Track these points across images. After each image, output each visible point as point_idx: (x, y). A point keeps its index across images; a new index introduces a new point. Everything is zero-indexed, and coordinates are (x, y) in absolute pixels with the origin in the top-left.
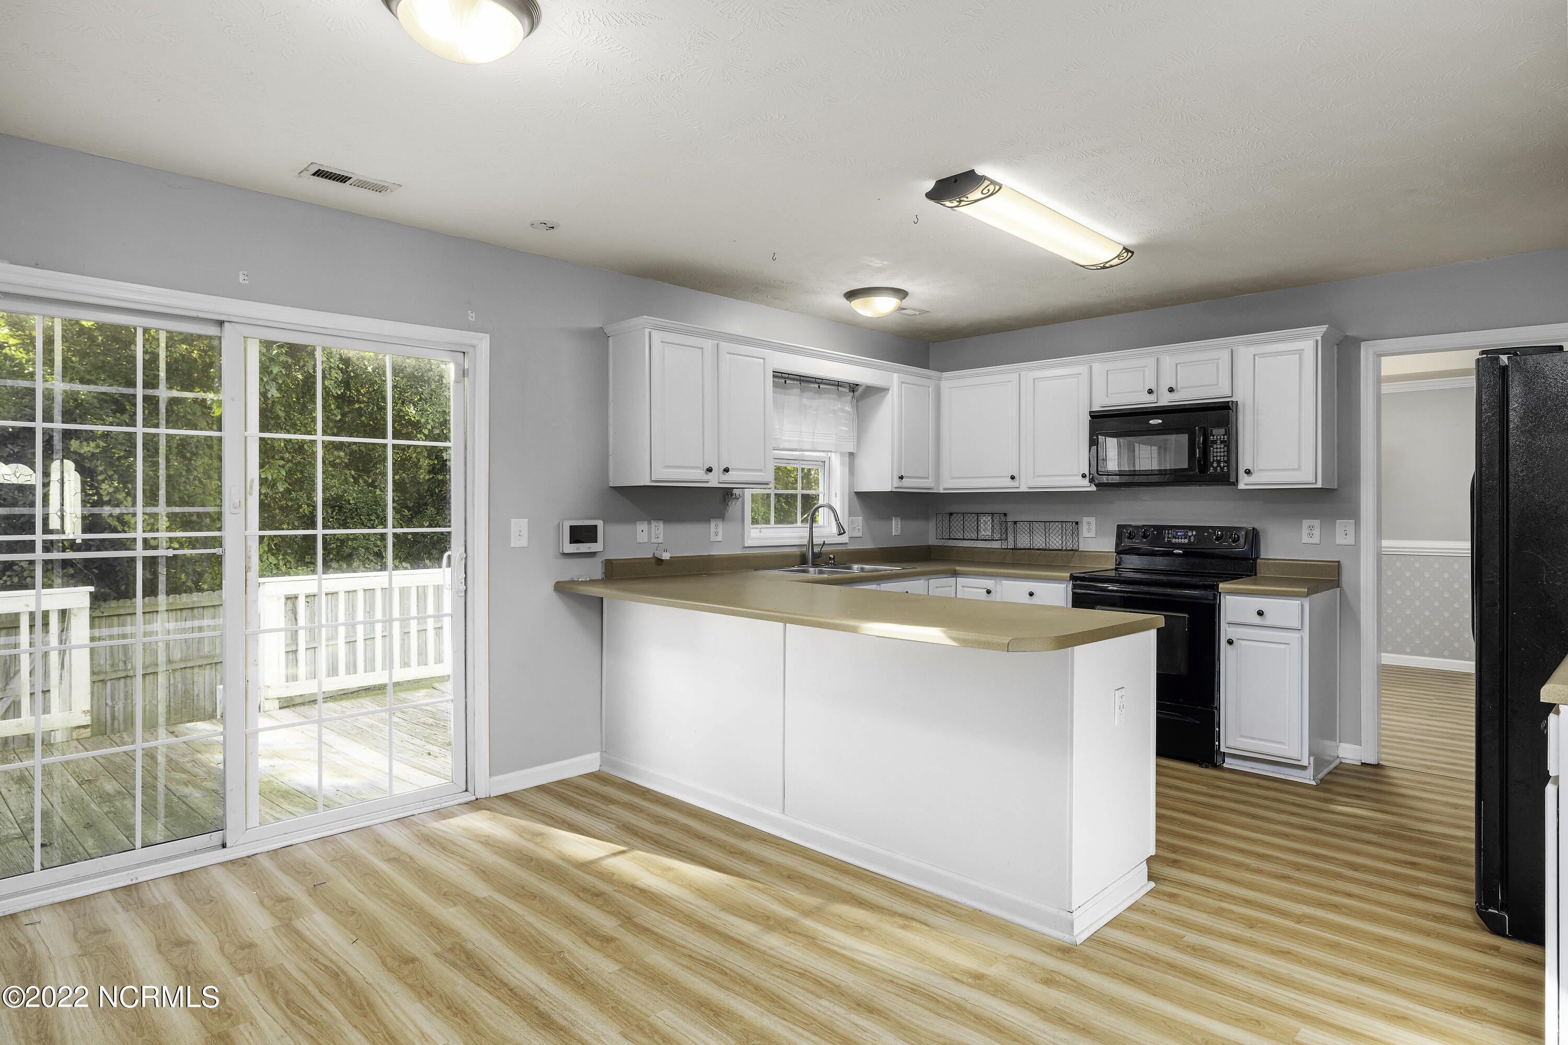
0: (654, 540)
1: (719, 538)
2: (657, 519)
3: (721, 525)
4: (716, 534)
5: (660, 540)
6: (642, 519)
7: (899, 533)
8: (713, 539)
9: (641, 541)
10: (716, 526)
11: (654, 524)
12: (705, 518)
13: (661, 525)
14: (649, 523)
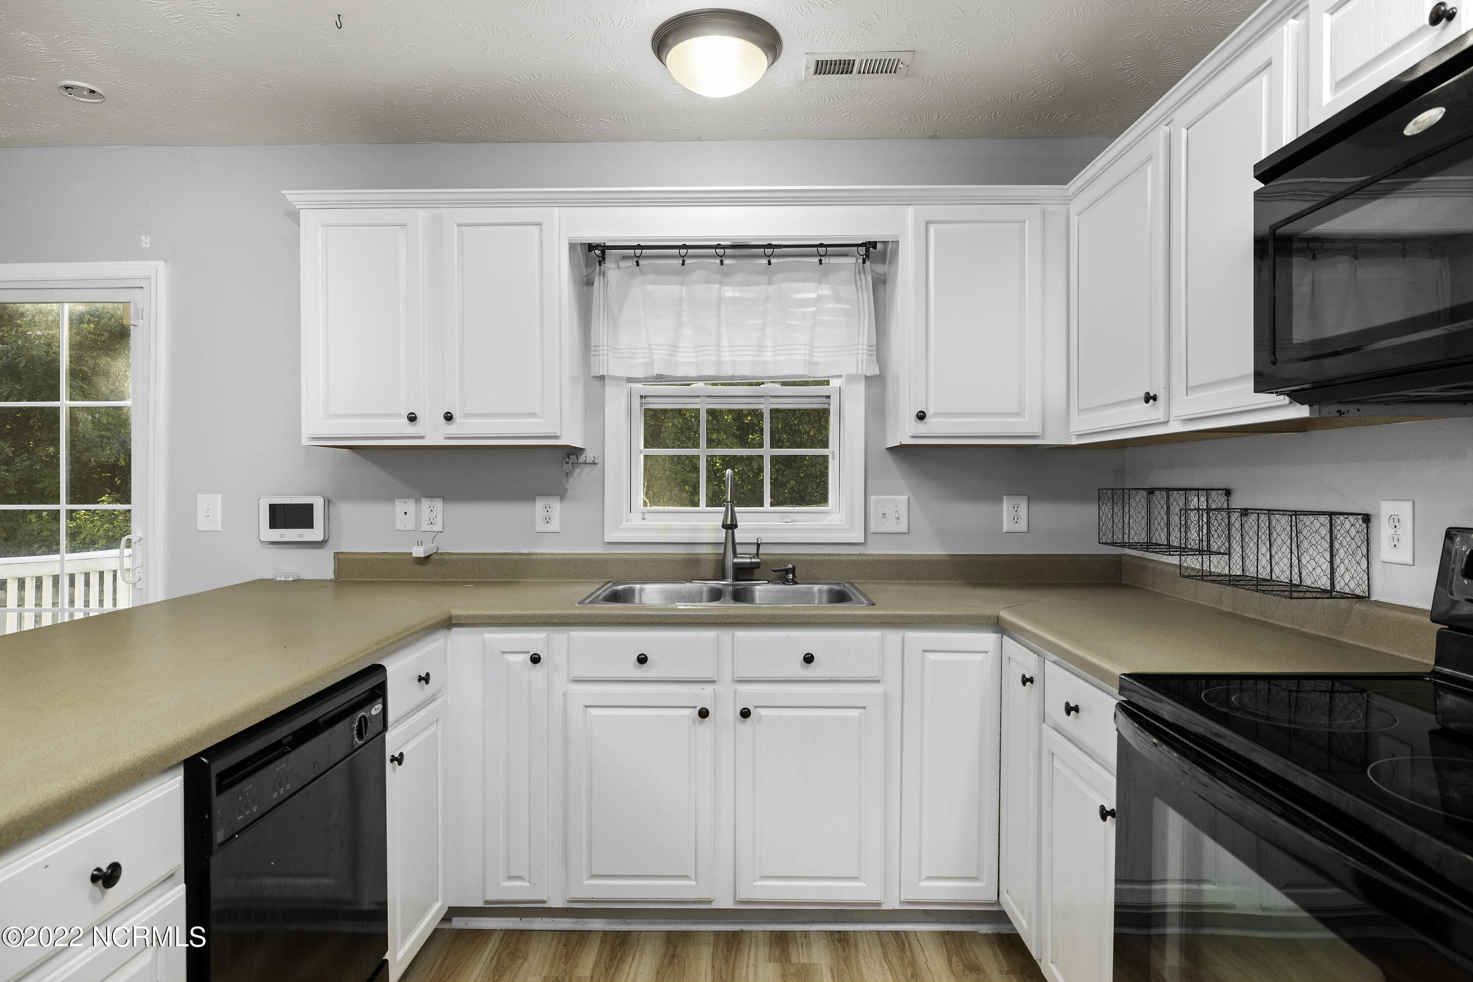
0: (425, 527)
1: (555, 526)
2: (432, 495)
3: (556, 507)
4: (547, 520)
5: (438, 527)
6: (403, 496)
7: (1022, 526)
8: (540, 526)
9: (403, 528)
10: (547, 508)
11: (426, 504)
12: (528, 495)
13: (438, 504)
14: (418, 501)
